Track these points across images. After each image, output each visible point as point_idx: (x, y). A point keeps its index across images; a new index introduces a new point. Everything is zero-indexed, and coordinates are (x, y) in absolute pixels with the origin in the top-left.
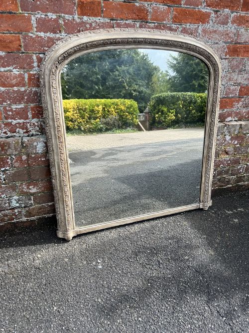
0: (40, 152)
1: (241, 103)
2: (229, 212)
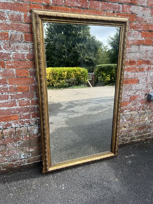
0: (35, 133)
2: (127, 157)
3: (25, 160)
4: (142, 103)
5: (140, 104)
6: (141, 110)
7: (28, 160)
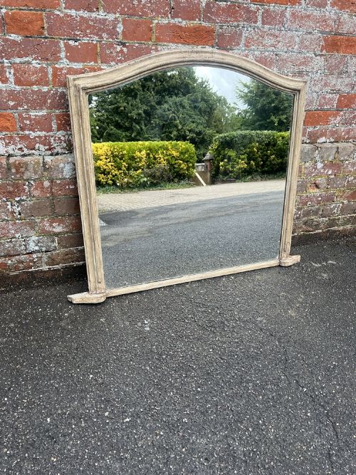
0: (67, 177)
1: (339, 118)
2: (316, 265)
3: (39, 255)
7: (49, 257)
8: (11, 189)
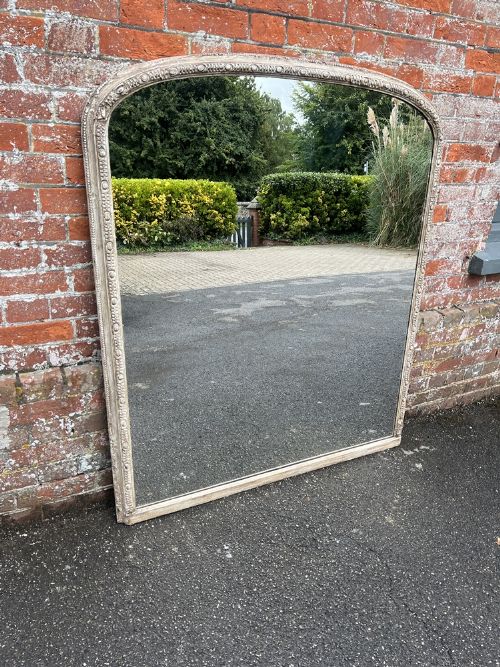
2: (406, 452)
3: (92, 474)
4: (453, 286)
5: (448, 291)
6: (449, 306)
7: (103, 476)
8: (66, 405)
